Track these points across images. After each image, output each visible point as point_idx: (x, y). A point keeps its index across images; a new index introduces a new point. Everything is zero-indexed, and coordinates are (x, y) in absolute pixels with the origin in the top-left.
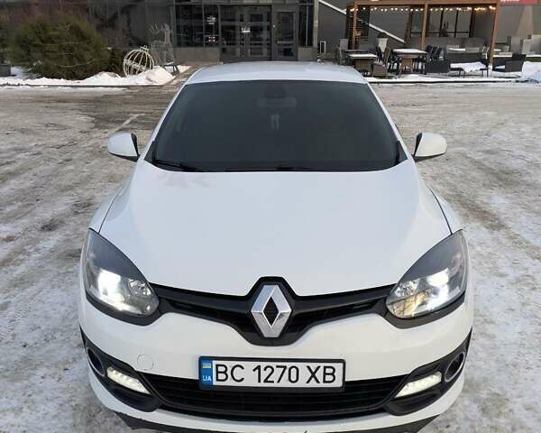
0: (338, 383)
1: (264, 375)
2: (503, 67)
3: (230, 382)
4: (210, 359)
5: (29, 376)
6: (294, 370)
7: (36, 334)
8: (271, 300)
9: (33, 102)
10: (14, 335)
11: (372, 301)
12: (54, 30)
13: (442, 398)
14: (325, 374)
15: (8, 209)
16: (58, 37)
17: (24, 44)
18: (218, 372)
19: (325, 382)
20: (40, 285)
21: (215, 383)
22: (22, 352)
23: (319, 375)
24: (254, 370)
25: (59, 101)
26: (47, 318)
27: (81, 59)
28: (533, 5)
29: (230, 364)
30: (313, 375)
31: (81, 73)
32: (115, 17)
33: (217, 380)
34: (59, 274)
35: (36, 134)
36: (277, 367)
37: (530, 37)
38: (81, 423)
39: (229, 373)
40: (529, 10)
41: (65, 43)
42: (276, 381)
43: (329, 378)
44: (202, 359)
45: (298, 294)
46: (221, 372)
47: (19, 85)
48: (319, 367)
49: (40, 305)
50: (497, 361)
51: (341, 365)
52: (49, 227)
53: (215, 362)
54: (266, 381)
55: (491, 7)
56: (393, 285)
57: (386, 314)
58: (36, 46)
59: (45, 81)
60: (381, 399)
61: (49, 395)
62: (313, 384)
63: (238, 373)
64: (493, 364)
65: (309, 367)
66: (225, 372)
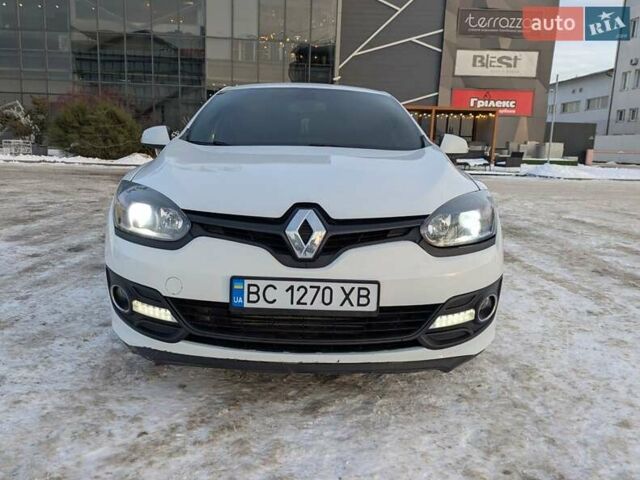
0: (372, 307)
1: (297, 295)
2: (504, 163)
3: (262, 304)
4: (242, 279)
5: (48, 344)
6: (327, 292)
7: (57, 317)
8: (306, 221)
9: (66, 174)
10: (34, 317)
11: (406, 228)
12: (92, 114)
13: (475, 339)
14: (359, 296)
15: (36, 237)
16: (96, 121)
17: (63, 125)
18: (249, 293)
19: (359, 305)
20: (62, 285)
21: (247, 305)
22: (42, 328)
23: (353, 297)
24: (287, 291)
25: (92, 174)
26: (69, 306)
27: (115, 140)
28: (528, 117)
29: (262, 284)
30: (347, 296)
31: (114, 154)
32: (150, 110)
33: (249, 301)
34: (83, 279)
35: (67, 194)
36: (311, 287)
37: (525, 143)
38: (99, 378)
39: (261, 293)
40: (524, 121)
41: (101, 126)
42: (309, 303)
43: (363, 301)
44: (234, 279)
45: (333, 217)
46: (253, 293)
47: (55, 162)
48: (353, 288)
49: (61, 298)
50: (523, 344)
51: (376, 286)
52: (77, 249)
53: (247, 282)
54: (299, 303)
55: (491, 115)
56: (427, 216)
57: (421, 241)
58: (73, 127)
59: (80, 159)
60: (416, 330)
61: (68, 358)
62: (347, 307)
63: (271, 294)
64: (518, 345)
65: (342, 288)
66: (257, 293)
